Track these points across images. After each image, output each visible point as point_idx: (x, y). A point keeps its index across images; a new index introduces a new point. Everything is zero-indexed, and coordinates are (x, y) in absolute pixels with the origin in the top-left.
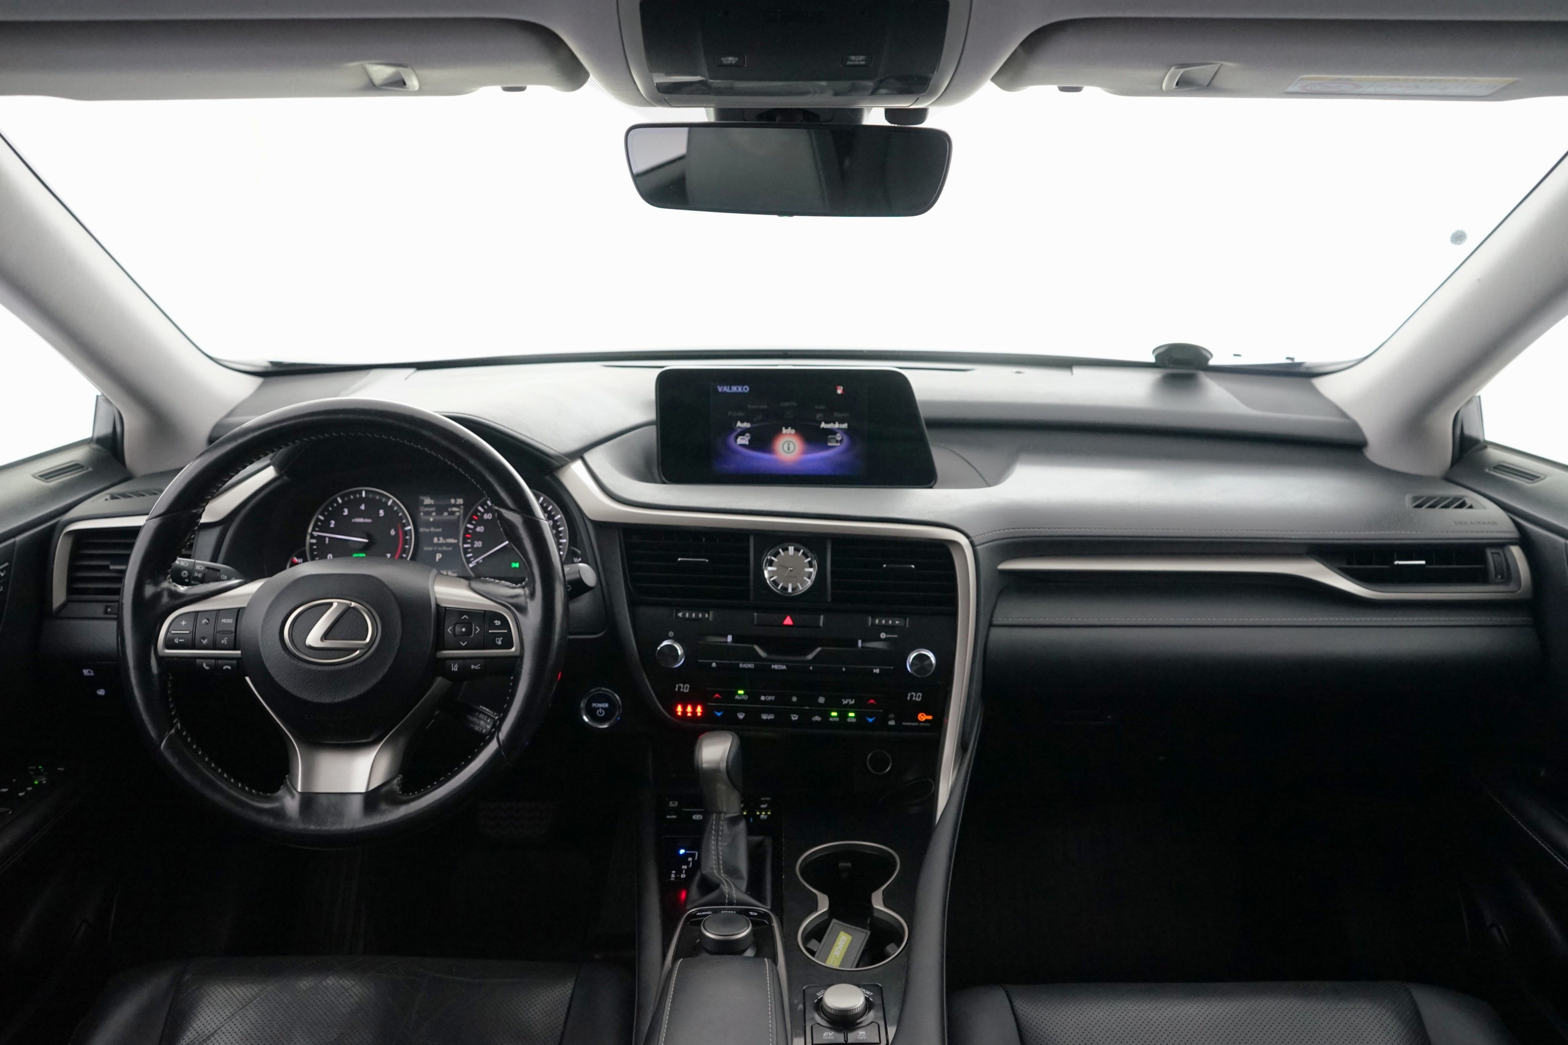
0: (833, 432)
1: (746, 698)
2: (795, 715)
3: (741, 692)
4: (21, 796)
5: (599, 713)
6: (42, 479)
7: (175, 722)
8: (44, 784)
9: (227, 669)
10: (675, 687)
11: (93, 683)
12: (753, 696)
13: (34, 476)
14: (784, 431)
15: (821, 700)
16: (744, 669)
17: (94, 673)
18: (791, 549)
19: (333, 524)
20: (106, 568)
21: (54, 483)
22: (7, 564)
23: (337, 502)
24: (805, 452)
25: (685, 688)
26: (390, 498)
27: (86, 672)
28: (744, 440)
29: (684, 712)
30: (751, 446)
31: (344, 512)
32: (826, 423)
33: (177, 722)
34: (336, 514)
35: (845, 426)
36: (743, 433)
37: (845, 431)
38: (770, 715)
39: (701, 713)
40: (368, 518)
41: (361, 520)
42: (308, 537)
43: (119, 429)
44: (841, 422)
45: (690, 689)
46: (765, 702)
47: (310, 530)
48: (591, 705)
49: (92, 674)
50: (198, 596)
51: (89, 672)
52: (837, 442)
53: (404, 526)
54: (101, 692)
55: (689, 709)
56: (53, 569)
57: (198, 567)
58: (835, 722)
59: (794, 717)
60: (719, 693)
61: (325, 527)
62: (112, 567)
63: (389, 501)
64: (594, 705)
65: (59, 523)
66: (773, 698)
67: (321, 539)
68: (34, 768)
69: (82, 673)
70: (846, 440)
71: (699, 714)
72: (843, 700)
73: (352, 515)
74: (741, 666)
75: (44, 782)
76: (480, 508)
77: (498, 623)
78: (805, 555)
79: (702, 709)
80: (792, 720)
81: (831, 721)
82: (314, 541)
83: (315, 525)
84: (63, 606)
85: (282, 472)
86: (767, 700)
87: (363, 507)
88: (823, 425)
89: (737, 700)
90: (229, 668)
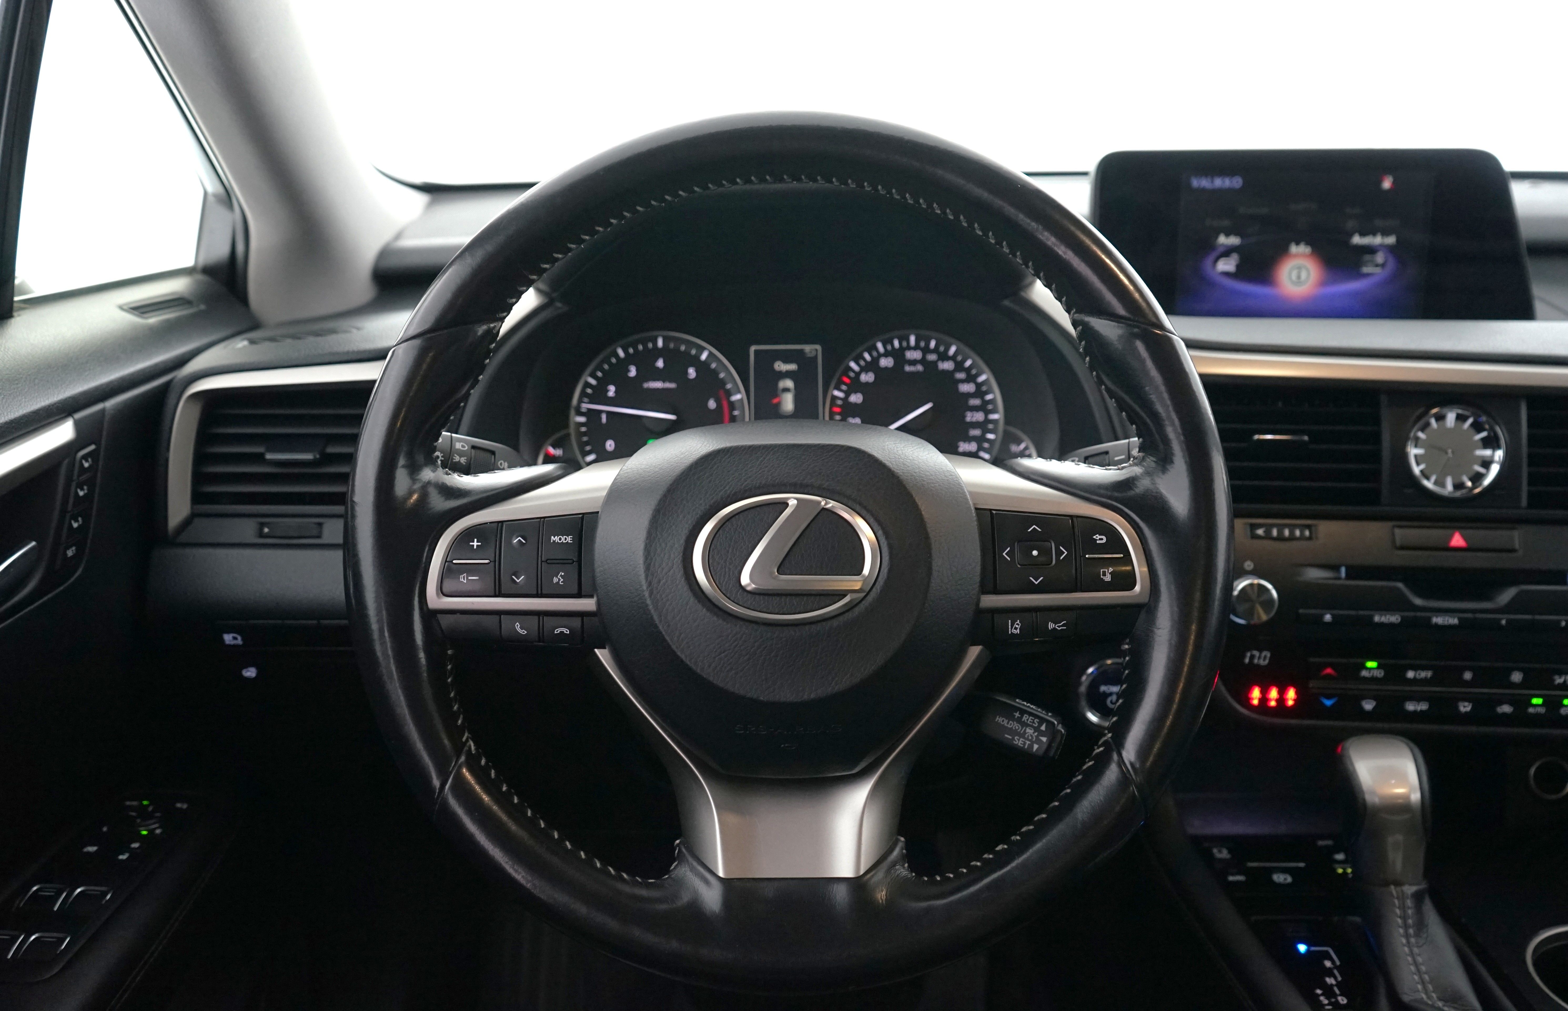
0: (1371, 250)
1: (1380, 674)
2: (1466, 704)
3: (1372, 664)
4: (122, 860)
5: (1111, 702)
6: (136, 312)
7: (464, 739)
8: (157, 834)
9: (562, 632)
10: (1244, 657)
11: (240, 655)
12: (1393, 673)
13: (121, 308)
14: (1294, 249)
15: (1517, 677)
16: (1382, 625)
17: (242, 640)
18: (1451, 417)
19: (612, 391)
20: (259, 458)
21: (153, 320)
22: (93, 447)
23: (616, 355)
24: (1323, 283)
25: (1262, 658)
26: (703, 349)
27: (228, 638)
28: (1227, 265)
29: (1264, 699)
30: (1240, 274)
31: (629, 371)
32: (1363, 234)
33: (467, 740)
34: (616, 374)
35: (1391, 240)
36: (1227, 253)
37: (1391, 249)
38: (1421, 704)
39: (1294, 700)
40: (670, 381)
41: (658, 385)
42: (572, 412)
43: (240, 248)
44: (1385, 233)
45: (1271, 658)
46: (1414, 681)
47: (575, 401)
48: (1098, 688)
49: (239, 641)
50: (497, 491)
51: (235, 638)
52: (1377, 266)
53: (729, 394)
54: (250, 673)
55: (1274, 694)
56: (167, 460)
57: (458, 446)
58: (1537, 715)
59: (1465, 707)
60: (1331, 665)
61: (599, 396)
62: (269, 456)
63: (701, 353)
64: (1103, 688)
65: (175, 381)
66: (1429, 674)
67: (593, 415)
68: (135, 803)
69: (223, 640)
70: (1391, 264)
71: (1290, 703)
72: (1556, 677)
73: (643, 376)
74: (1377, 619)
75: (158, 831)
76: (853, 365)
77: (1100, 539)
78: (1477, 427)
79: (1296, 693)
80: (1459, 711)
81: (1531, 714)
82: (582, 419)
83: (583, 394)
84: (186, 523)
85: (555, 295)
86: (1417, 676)
87: (660, 364)
88: (1357, 240)
89: (1365, 678)
90: (566, 631)
